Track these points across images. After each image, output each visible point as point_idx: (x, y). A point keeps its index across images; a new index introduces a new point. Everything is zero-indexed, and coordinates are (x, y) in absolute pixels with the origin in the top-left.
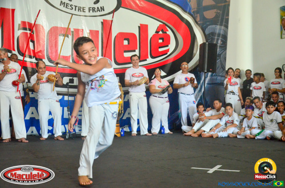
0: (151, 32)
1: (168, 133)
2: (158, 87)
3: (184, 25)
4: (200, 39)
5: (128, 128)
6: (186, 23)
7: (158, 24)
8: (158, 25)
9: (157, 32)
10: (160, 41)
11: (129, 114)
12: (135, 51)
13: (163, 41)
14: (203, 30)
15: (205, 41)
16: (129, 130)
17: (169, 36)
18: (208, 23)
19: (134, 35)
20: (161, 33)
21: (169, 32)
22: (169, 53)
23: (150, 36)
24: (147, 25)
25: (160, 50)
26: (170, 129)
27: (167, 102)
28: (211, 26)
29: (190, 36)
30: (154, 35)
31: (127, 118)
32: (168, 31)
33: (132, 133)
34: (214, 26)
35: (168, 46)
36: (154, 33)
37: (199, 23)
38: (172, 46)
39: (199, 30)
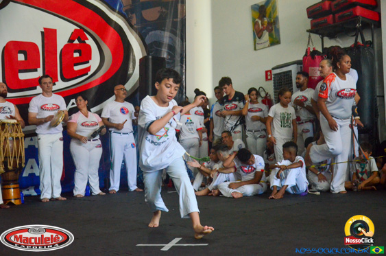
0: (62, 41)
1: (99, 195)
2: (82, 125)
3: (112, 30)
4: (138, 52)
5: (33, 191)
6: (114, 28)
7: (72, 28)
8: (73, 31)
9: (71, 40)
10: (76, 55)
11: (32, 168)
12: (36, 71)
13: (80, 55)
14: (142, 37)
15: (146, 55)
16: (35, 194)
17: (89, 48)
18: (149, 28)
19: (34, 46)
20: (76, 42)
21: (90, 42)
22: (90, 73)
23: (60, 47)
24: (56, 30)
25: (76, 68)
26: (101, 188)
27: (97, 147)
28: (153, 32)
29: (122, 46)
30: (66, 46)
31: (30, 174)
32: (87, 39)
33: (42, 198)
34: (158, 32)
35: (88, 62)
36: (66, 42)
37: (135, 26)
38: (94, 62)
39: (136, 38)
